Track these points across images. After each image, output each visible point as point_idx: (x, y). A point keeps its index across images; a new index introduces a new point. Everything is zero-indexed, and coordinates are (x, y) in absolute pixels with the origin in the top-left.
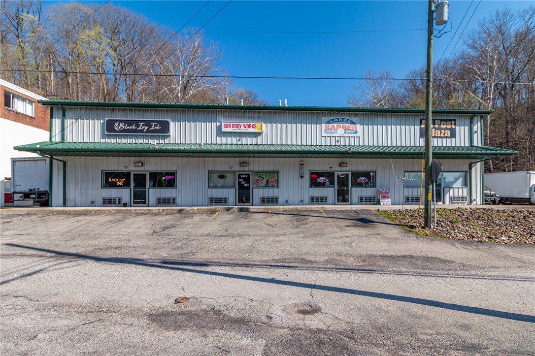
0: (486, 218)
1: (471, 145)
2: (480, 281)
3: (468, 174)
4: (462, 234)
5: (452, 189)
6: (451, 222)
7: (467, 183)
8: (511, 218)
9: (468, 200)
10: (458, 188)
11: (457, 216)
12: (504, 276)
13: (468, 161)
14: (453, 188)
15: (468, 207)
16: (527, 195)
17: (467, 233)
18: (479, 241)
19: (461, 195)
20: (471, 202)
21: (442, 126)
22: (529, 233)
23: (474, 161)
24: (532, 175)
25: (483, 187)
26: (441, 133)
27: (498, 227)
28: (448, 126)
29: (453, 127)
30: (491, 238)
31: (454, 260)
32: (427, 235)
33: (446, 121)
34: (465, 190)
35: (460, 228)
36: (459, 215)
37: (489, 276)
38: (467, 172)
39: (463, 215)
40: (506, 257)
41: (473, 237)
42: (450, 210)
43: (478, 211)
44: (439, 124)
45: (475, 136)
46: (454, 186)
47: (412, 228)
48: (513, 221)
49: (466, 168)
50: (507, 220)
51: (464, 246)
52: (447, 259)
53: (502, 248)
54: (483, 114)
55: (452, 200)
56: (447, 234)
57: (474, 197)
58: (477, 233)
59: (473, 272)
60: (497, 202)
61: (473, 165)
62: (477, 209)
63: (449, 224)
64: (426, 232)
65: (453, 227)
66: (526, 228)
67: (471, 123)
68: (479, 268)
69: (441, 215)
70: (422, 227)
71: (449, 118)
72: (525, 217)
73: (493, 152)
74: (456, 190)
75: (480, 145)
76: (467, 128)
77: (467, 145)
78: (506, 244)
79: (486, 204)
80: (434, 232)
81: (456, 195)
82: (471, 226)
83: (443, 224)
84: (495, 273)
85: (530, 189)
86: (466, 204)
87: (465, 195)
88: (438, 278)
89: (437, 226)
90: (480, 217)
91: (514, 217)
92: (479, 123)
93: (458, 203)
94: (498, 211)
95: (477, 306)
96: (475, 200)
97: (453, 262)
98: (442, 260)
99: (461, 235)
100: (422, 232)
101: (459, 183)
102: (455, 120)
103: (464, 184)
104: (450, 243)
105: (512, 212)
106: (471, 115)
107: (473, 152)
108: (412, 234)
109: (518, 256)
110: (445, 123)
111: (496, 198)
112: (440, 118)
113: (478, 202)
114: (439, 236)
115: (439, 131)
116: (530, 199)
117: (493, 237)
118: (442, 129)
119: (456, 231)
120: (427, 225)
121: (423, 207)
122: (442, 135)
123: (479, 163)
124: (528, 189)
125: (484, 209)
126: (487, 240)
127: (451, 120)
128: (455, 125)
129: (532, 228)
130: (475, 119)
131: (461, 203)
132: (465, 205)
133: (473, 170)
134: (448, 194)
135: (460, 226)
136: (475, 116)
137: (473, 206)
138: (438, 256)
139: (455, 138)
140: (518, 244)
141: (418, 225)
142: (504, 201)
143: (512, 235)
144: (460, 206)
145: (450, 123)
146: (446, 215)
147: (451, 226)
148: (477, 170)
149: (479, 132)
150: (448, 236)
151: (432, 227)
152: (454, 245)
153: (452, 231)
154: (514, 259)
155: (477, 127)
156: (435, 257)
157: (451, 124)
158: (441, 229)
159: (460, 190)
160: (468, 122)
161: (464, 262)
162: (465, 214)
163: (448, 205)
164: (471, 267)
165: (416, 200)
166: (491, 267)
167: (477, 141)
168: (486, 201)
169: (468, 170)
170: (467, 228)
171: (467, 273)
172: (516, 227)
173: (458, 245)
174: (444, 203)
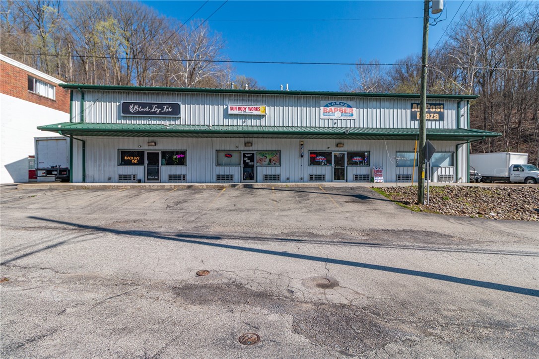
0: (473, 195)
1: (458, 127)
2: (484, 255)
3: (455, 154)
4: (454, 210)
5: (440, 169)
6: (442, 199)
7: (454, 163)
8: (496, 196)
9: (454, 178)
10: (445, 167)
11: (446, 193)
12: (504, 251)
13: (454, 143)
14: (440, 167)
15: (455, 184)
16: (506, 175)
17: (458, 209)
18: (470, 217)
19: (447, 174)
20: (457, 180)
21: (431, 110)
22: (516, 209)
23: (461, 142)
24: (511, 156)
25: (469, 167)
26: (430, 116)
27: (486, 204)
28: (437, 110)
29: (442, 110)
30: (481, 214)
31: (452, 235)
32: (421, 211)
33: (435, 105)
34: (452, 169)
35: (450, 204)
36: (448, 193)
37: (491, 251)
38: (454, 152)
39: (452, 192)
40: (500, 232)
41: (464, 213)
42: (439, 187)
43: (465, 189)
44: (429, 107)
45: (462, 119)
46: (441, 166)
47: (406, 204)
48: (498, 198)
49: (453, 149)
50: (493, 197)
51: (458, 221)
52: (446, 234)
53: (494, 224)
54: (468, 98)
55: (440, 178)
56: (439, 210)
57: (460, 176)
58: (468, 209)
59: (475, 247)
60: (479, 180)
61: (459, 146)
62: (464, 186)
63: (440, 200)
64: (420, 207)
65: (444, 203)
66: (512, 204)
67: (458, 107)
68: (478, 242)
69: (432, 192)
70: (416, 204)
71: (438, 102)
72: (509, 195)
73: (479, 134)
74: (443, 169)
75: (466, 128)
76: (454, 112)
77: (454, 127)
78: (495, 219)
79: (471, 182)
80: (427, 208)
81: (443, 173)
82: (461, 203)
83: (434, 200)
84: (495, 247)
85: (510, 169)
86: (453, 182)
87: (452, 173)
88: (443, 252)
89: (430, 203)
90: (468, 194)
91: (499, 194)
92: (466, 107)
93: (445, 181)
94: (484, 189)
95: (490, 281)
96: (460, 178)
97: (452, 237)
98: (441, 235)
99: (453, 211)
100: (416, 208)
101: (446, 163)
102: (443, 104)
103: (451, 163)
104: (444, 218)
105: (496, 189)
106: (459, 100)
107: (460, 134)
108: (406, 210)
109: (511, 231)
110: (434, 107)
111: (479, 177)
112: (430, 102)
113: (463, 181)
114: (431, 211)
115: (429, 115)
116: (509, 178)
117: (483, 213)
118: (432, 112)
119: (448, 207)
120: (420, 201)
121: (416, 184)
122: (431, 118)
123: (465, 144)
124: (508, 169)
125: (471, 187)
126: (477, 216)
127: (439, 104)
128: (443, 108)
129: (517, 204)
130: (462, 103)
131: (447, 181)
132: (451, 183)
133: (460, 150)
134: (436, 172)
135: (451, 202)
136: (462, 100)
137: (459, 183)
138: (437, 231)
139: (444, 121)
140: (506, 220)
141: (411, 201)
142: (486, 179)
143: (500, 211)
144: (447, 183)
145: (439, 107)
146: (436, 192)
147: (442, 202)
148: (463, 150)
149: (466, 115)
150: (441, 211)
151: (425, 203)
152: (448, 220)
153: (444, 207)
154: (509, 234)
155: (464, 111)
156: (434, 231)
157: (440, 108)
158: (434, 205)
159: (448, 169)
160: (455, 105)
161: (463, 236)
162: (454, 192)
163: (435, 183)
164: (470, 242)
165: (407, 178)
166: (490, 242)
167: (464, 124)
168: (471, 179)
169: (455, 151)
170: (458, 205)
171: (468, 247)
172: (503, 204)
173: (452, 220)
174: (432, 181)
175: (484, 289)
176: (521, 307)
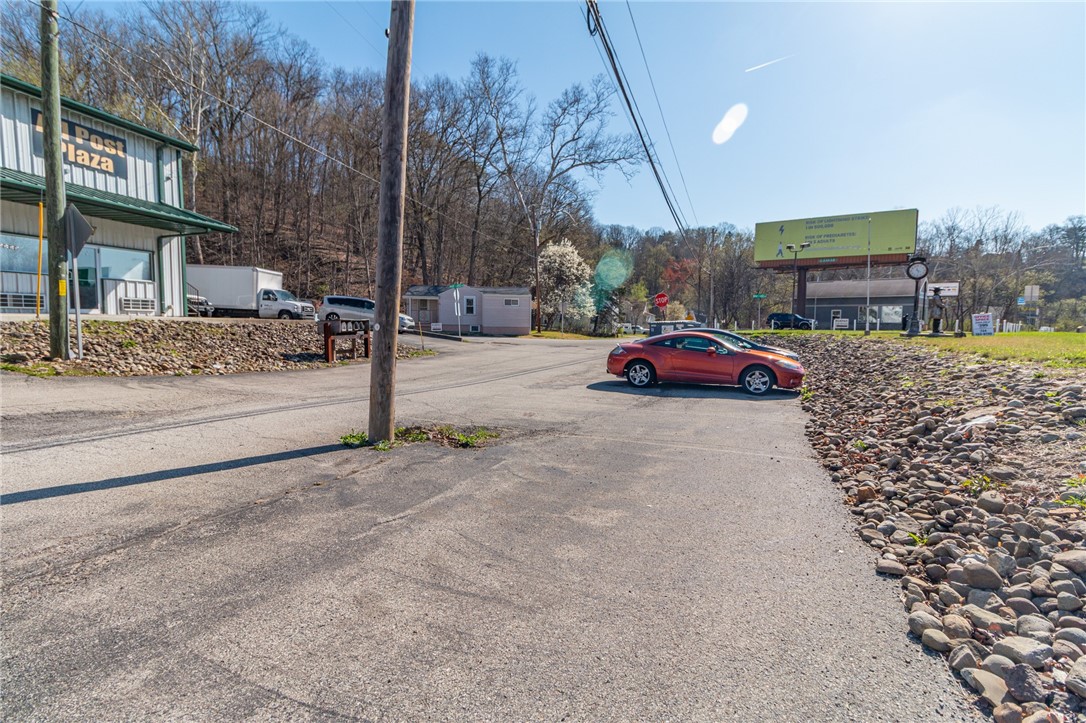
0: (189, 336)
1: (160, 201)
2: (172, 432)
3: (155, 257)
4: (143, 365)
5: (122, 285)
6: (120, 345)
7: (154, 273)
8: (229, 336)
9: (156, 307)
10: (135, 282)
11: (132, 334)
12: (214, 417)
13: (154, 232)
14: (123, 280)
15: (156, 319)
16: (254, 306)
17: (153, 363)
18: (176, 375)
19: (141, 296)
20: (162, 311)
21: (93, 145)
22: (255, 355)
23: (167, 233)
24: (260, 274)
25: (185, 286)
26: (91, 159)
27: (209, 350)
28: (107, 149)
29: (121, 154)
30: (197, 368)
31: (121, 410)
32: (58, 374)
33: (104, 136)
34: (150, 287)
35: (138, 354)
36: (137, 333)
37: (190, 421)
38: (153, 252)
39: (146, 332)
40: (220, 392)
41: (165, 368)
42: (118, 323)
43: (175, 325)
44: (87, 137)
45: (167, 185)
46: (126, 277)
47: (15, 362)
48: (232, 340)
49: (151, 244)
50: (223, 338)
51: (146, 385)
52: (106, 409)
53: (215, 381)
54: (180, 147)
55: (123, 306)
56: (109, 367)
57: (167, 302)
58: (173, 361)
59: (160, 421)
60: (210, 313)
61: (164, 240)
62: (173, 322)
63: (114, 348)
64: (57, 366)
65: (124, 354)
66: (251, 349)
67: (159, 158)
68: (172, 412)
69: (97, 332)
70: (46, 359)
71: (110, 133)
72: (249, 335)
73: (199, 221)
74: (131, 287)
75: (177, 206)
76: (150, 166)
77: (152, 198)
78: (221, 374)
79: (190, 316)
80: (77, 366)
81: (131, 296)
82: (162, 351)
83: (99, 349)
84: (199, 415)
85: (258, 295)
86: (153, 314)
87: (150, 296)
88: (80, 444)
89: (85, 354)
90: (178, 335)
91: (234, 334)
92: (174, 164)
93: (136, 313)
94: (210, 325)
95: (163, 469)
96: (169, 307)
97: (118, 413)
98: (93, 413)
99: (141, 367)
100: (45, 367)
101: (138, 270)
102: (124, 142)
103: (147, 276)
104: (115, 383)
105: (231, 326)
106: (160, 144)
107: (162, 213)
108: (12, 375)
109: (238, 387)
110: (100, 139)
111: (208, 308)
112: (89, 126)
113: (175, 312)
114: (83, 372)
115: (86, 155)
116: (257, 311)
117: (201, 365)
118: (95, 152)
119: (131, 360)
120: (57, 350)
121: (46, 317)
122: (94, 164)
123: (176, 238)
124: (255, 296)
125: (187, 323)
126: (190, 372)
127: (115, 139)
128: (124, 150)
129: (259, 348)
130: (167, 153)
131: (141, 312)
132: (150, 316)
133: (165, 249)
134: (113, 293)
135: (140, 352)
136: (165, 146)
137: (167, 317)
138: (85, 407)
139: (126, 178)
140: (239, 373)
141: (32, 354)
142: (219, 312)
143: (231, 361)
144: (141, 317)
145: (113, 143)
146: (108, 333)
147: (118, 352)
148: (173, 250)
149: (175, 180)
150: (112, 370)
151: (72, 355)
152: (123, 385)
153: (122, 362)
154: (232, 392)
155: (170, 168)
156: (75, 409)
157: (116, 148)
158: (95, 359)
159: (140, 287)
160: (152, 153)
161: (144, 408)
162: (150, 331)
163: (112, 313)
164: (157, 414)
165: (28, 302)
166: (194, 409)
167: (172, 196)
168: (191, 310)
169: (155, 250)
170: (154, 355)
171: (148, 424)
172: (237, 349)
173: (133, 384)
174: (104, 311)
175: (144, 486)
176: (200, 492)
